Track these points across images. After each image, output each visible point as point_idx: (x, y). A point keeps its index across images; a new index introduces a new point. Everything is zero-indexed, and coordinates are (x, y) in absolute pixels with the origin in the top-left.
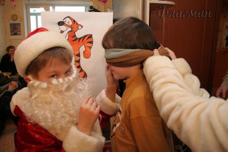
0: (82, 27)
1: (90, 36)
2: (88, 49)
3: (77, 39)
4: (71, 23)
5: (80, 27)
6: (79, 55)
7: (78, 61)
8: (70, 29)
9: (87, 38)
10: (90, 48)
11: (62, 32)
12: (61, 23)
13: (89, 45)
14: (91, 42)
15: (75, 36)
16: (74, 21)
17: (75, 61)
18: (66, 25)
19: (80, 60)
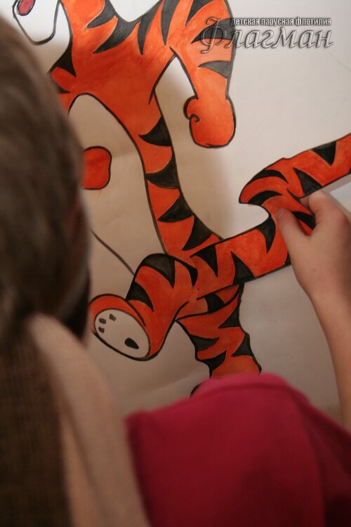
17: (148, 177)
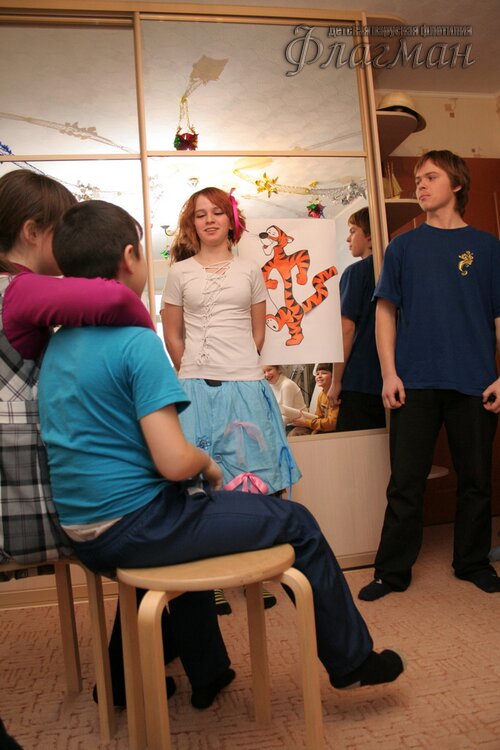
0: (293, 240)
1: (306, 253)
2: (303, 271)
3: (286, 257)
4: (277, 235)
5: (290, 240)
6: (290, 281)
7: (289, 290)
8: (276, 243)
9: (300, 255)
10: (307, 269)
11: (265, 247)
12: (263, 235)
13: (305, 265)
14: (308, 261)
15: (283, 252)
16: (282, 232)
18: (271, 238)
19: (291, 288)
